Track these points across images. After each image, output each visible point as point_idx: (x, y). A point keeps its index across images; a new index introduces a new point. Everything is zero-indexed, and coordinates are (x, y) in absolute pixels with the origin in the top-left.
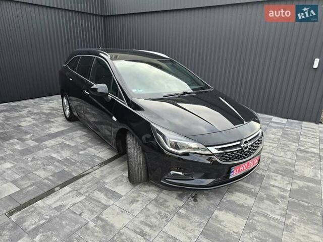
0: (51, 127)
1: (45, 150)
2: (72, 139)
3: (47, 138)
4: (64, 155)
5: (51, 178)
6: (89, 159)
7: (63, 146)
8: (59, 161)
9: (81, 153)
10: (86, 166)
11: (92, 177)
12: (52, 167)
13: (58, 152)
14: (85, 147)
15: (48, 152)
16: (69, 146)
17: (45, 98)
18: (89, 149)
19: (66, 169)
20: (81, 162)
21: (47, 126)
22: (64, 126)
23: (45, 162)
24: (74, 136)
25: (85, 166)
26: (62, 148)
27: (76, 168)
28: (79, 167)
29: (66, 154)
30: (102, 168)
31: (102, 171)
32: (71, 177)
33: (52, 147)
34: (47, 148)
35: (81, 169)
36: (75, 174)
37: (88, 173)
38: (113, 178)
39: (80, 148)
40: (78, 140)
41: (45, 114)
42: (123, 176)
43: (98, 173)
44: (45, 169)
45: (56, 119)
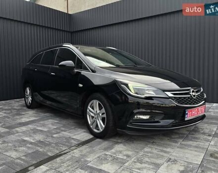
0: (22, 118)
1: (17, 134)
2: (44, 125)
3: (19, 125)
4: (36, 138)
5: (23, 158)
6: (65, 140)
7: (35, 131)
8: (31, 143)
9: (54, 136)
10: (62, 147)
11: (70, 156)
12: (24, 148)
13: (30, 136)
14: (58, 131)
15: (19, 136)
16: (41, 131)
17: (16, 100)
18: (63, 133)
19: (41, 150)
20: (57, 144)
21: (18, 117)
22: (35, 117)
23: (17, 144)
24: (46, 123)
25: (60, 146)
26: (34, 133)
27: (51, 148)
28: (54, 147)
29: (39, 137)
30: (81, 148)
31: (81, 151)
32: (46, 157)
33: (23, 132)
34: (18, 133)
35: (57, 149)
36: (50, 154)
37: (66, 153)
38: (96, 157)
39: (54, 132)
40: (50, 126)
41: (16, 109)
42: (106, 155)
43: (77, 153)
44: (16, 151)
45: (27, 112)
